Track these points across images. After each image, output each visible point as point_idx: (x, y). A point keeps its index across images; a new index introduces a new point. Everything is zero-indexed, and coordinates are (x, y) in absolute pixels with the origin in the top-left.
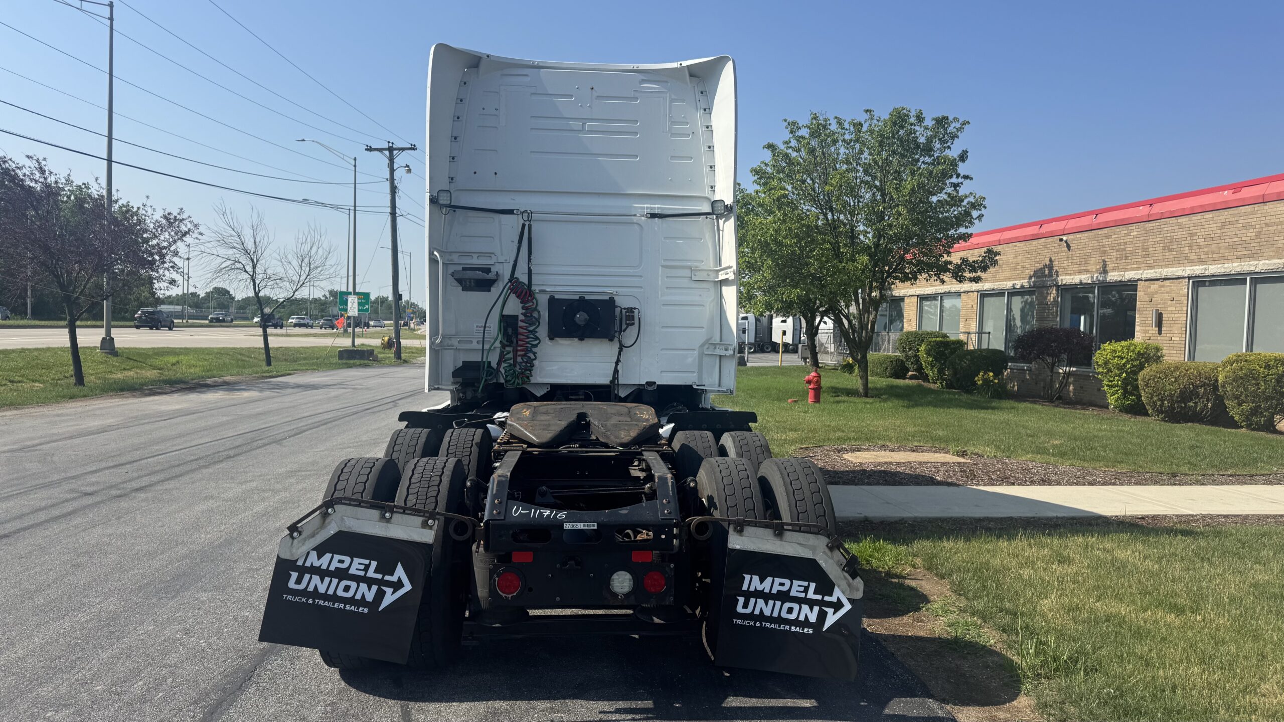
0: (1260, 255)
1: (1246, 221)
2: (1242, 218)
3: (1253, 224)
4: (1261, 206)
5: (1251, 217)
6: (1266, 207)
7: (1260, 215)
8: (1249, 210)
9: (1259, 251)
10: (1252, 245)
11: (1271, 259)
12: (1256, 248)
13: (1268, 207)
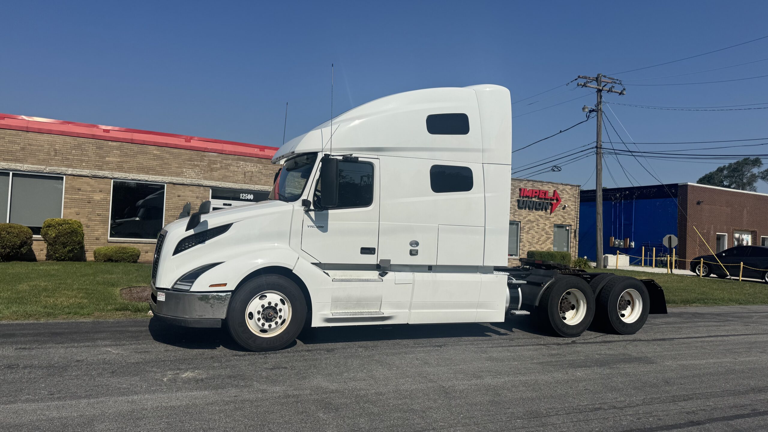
0: (24, 161)
1: (12, 139)
2: (8, 136)
3: (17, 142)
4: (25, 133)
5: (16, 137)
6: (28, 134)
7: (24, 138)
8: (15, 133)
9: (24, 159)
10: (17, 154)
11: (33, 165)
12: (21, 156)
13: (30, 135)
